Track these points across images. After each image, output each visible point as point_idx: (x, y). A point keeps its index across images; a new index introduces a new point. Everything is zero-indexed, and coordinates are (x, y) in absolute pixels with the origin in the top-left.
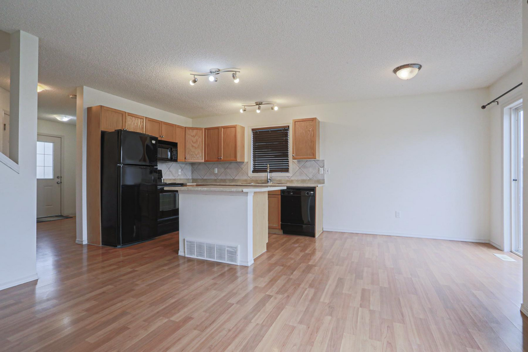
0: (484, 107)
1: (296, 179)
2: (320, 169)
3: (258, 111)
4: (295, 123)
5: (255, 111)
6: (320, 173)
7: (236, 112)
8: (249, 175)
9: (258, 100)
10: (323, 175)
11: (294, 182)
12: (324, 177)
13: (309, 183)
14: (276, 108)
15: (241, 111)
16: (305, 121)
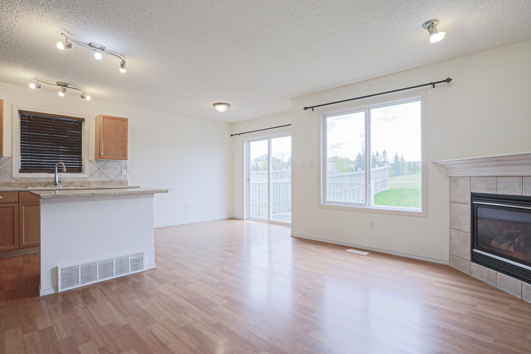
0: (232, 135)
1: (94, 180)
2: (122, 170)
3: (61, 94)
4: (103, 119)
5: (56, 91)
6: (123, 174)
7: (23, 84)
8: (14, 175)
9: (63, 81)
10: (126, 176)
11: (92, 184)
12: (127, 178)
13: (111, 185)
14: (88, 98)
15: (32, 86)
16: (116, 119)
